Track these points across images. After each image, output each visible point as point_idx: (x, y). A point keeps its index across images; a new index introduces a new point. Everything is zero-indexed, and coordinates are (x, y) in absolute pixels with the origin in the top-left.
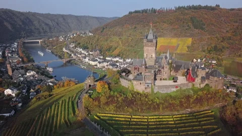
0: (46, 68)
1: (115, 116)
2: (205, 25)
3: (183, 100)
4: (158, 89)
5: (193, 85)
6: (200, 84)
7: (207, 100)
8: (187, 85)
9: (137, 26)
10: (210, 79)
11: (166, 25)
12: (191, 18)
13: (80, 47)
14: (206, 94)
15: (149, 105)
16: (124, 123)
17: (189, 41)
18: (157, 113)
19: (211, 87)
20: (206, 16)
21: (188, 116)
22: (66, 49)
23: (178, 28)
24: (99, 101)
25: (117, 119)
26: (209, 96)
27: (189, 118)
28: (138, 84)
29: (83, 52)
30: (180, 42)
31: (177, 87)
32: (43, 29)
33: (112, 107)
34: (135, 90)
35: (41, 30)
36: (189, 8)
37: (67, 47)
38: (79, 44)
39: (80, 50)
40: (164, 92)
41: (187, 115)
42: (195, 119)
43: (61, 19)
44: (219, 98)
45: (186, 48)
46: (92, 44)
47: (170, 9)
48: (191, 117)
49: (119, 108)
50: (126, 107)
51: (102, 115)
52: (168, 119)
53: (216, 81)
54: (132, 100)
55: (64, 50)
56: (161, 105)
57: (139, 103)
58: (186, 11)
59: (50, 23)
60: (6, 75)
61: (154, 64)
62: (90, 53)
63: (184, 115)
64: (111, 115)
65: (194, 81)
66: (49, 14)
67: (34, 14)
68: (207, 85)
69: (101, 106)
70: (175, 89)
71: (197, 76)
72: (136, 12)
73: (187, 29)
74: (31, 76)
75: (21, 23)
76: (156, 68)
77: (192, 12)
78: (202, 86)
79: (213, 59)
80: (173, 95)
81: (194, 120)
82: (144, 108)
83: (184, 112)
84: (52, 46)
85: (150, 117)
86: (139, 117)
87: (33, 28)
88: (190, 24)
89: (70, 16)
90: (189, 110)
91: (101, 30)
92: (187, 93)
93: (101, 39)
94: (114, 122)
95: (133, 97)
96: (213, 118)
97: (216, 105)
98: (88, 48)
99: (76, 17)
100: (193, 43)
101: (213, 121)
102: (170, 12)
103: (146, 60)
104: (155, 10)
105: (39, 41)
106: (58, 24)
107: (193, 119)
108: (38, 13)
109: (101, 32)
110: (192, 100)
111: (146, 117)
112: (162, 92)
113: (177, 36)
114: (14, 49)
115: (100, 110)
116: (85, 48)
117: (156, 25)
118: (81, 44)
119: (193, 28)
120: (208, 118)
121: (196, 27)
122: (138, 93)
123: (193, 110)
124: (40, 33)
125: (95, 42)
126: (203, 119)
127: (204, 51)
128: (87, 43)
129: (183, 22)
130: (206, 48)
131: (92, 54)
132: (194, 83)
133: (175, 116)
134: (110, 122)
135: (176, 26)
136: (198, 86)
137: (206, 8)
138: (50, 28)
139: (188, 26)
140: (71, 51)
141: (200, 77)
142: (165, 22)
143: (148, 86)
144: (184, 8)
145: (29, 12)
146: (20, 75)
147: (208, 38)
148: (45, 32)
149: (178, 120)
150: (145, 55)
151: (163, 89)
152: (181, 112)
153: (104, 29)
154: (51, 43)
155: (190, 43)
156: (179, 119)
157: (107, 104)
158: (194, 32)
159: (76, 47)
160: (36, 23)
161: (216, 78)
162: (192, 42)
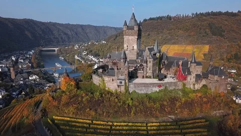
0: (53, 74)
1: (73, 120)
2: (224, 32)
3: (165, 103)
4: (135, 87)
5: (184, 85)
6: (194, 85)
7: (201, 105)
8: (175, 84)
9: (150, 33)
10: (209, 78)
11: (181, 32)
12: (209, 24)
13: (92, 55)
14: (200, 97)
15: (118, 107)
16: (80, 129)
17: (206, 48)
18: (126, 119)
19: (210, 89)
20: (226, 23)
21: (170, 125)
22: (78, 56)
23: (194, 35)
24: (60, 101)
25: (73, 124)
26: (205, 100)
27: (170, 127)
28: (109, 81)
29: (94, 59)
30: (195, 50)
31: (160, 86)
32: (62, 38)
33: (71, 109)
34: (107, 89)
35: (60, 39)
36: (208, 14)
37: (80, 55)
38: (92, 51)
39: (91, 57)
40: (143, 92)
41: (168, 124)
42: (179, 129)
43: (80, 30)
44: (219, 104)
45: (203, 55)
46: (103, 51)
47: (187, 15)
48: (172, 127)
49: (80, 110)
50: (88, 109)
51: (58, 118)
52: (139, 128)
53: (217, 81)
54: (99, 100)
55: (76, 57)
56: (134, 108)
57: (107, 104)
58: (204, 18)
59: (69, 33)
60: (8, 79)
61: (136, 57)
62: (101, 60)
63: (164, 124)
64: (69, 119)
65: (185, 79)
66: (69, 24)
67: (55, 24)
68: (204, 86)
69: (60, 107)
70: (157, 89)
71: (190, 73)
72: (151, 19)
73: (203, 36)
74: (32, 80)
75: (41, 33)
76: (138, 63)
77: (211, 18)
78: (197, 87)
79: (233, 68)
80: (153, 96)
81: (177, 131)
82: (111, 111)
83: (165, 118)
84: (67, 54)
85: (115, 124)
86: (102, 123)
87: (52, 37)
88: (207, 30)
89: (89, 26)
90: (173, 117)
91: (114, 38)
92: (173, 95)
93: (113, 46)
94: (68, 128)
95: (102, 96)
96: (206, 130)
97: (215, 112)
98: (99, 56)
99: (95, 27)
100: (210, 51)
101: (206, 133)
102: (186, 18)
103: (126, 52)
104: (170, 17)
105: (56, 49)
106: (76, 34)
107: (176, 129)
108: (58, 23)
109: (114, 40)
110: (178, 104)
111: (111, 124)
112: (140, 92)
113: (192, 43)
114: (28, 56)
115: (58, 112)
116: (96, 55)
117: (170, 32)
118: (93, 52)
119: (211, 35)
120: (198, 130)
121: (214, 34)
122: (109, 92)
123: (179, 117)
124: (58, 42)
125: (106, 49)
126: (190, 130)
127: (223, 60)
128: (99, 50)
129: (200, 29)
130: (225, 56)
131: (102, 61)
132: (185, 82)
133: (151, 124)
134: (64, 127)
135: (192, 33)
136: (192, 87)
137: (227, 14)
138: (69, 38)
139: (206, 33)
140: (82, 58)
141: (194, 75)
142: (180, 29)
143: (121, 83)
144: (202, 14)
145: (50, 22)
146: (22, 79)
147: (228, 46)
148: (64, 41)
149: (154, 130)
150: (125, 46)
151: (140, 88)
152: (160, 119)
153: (117, 37)
154: (66, 51)
155: (207, 51)
156: (155, 128)
157: (67, 104)
158: (212, 39)
159: (87, 54)
160: (55, 32)
161: (216, 77)
162: (210, 49)
